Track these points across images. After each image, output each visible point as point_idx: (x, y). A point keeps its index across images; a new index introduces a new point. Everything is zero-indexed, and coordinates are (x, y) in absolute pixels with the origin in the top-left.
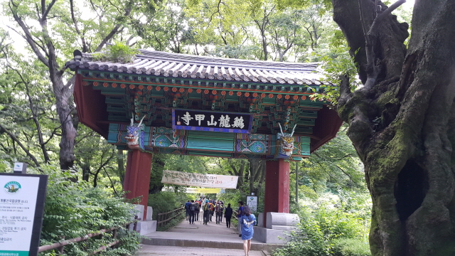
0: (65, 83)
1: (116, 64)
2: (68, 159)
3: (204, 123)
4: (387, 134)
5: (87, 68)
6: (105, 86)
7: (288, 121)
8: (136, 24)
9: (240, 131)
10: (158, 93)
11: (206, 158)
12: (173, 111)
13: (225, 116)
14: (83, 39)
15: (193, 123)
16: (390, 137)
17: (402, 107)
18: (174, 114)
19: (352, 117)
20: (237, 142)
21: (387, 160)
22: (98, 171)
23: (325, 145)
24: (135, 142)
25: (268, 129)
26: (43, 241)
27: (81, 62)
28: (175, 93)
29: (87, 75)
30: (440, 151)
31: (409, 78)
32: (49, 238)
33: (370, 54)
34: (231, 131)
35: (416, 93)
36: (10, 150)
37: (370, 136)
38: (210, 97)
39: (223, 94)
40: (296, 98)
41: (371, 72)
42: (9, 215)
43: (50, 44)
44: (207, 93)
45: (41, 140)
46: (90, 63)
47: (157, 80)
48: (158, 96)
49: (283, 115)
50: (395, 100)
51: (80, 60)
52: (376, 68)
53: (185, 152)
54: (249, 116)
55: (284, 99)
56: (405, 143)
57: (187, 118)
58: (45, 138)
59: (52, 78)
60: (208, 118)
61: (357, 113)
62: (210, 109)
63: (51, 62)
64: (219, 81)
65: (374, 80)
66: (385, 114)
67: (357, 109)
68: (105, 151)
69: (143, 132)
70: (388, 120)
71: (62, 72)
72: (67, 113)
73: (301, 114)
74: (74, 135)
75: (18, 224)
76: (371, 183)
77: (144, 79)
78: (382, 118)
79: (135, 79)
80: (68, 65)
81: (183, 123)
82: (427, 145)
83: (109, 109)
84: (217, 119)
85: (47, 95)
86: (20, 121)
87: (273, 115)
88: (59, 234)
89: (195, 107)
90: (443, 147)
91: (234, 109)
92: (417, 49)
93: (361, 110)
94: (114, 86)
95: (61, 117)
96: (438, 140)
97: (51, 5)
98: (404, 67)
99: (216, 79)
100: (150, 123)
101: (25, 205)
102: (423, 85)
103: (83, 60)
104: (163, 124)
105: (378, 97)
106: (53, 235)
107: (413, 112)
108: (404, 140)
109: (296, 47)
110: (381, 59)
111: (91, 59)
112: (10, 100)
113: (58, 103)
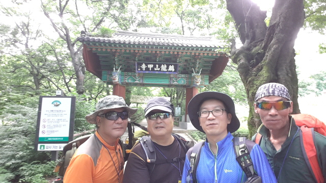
0: (76, 50)
1: (104, 38)
2: (81, 91)
3: (153, 69)
4: (258, 69)
5: (89, 41)
6: (99, 50)
7: (197, 67)
8: (114, 16)
9: (172, 73)
10: (128, 54)
11: (153, 88)
12: (136, 63)
13: (164, 65)
14: (84, 25)
15: (147, 69)
16: (260, 70)
17: (266, 54)
18: (136, 64)
19: (239, 61)
20: (170, 78)
21: (259, 82)
22: (96, 97)
23: (216, 79)
24: (117, 80)
25: (187, 71)
26: (75, 132)
27: (85, 38)
28: (136, 53)
29: (89, 44)
30: (286, 77)
31: (270, 38)
32: (78, 130)
33: (247, 26)
34: (167, 73)
35: (275, 46)
36: (48, 87)
37: (249, 70)
38: (156, 55)
39: (163, 53)
40: (201, 54)
41: (248, 37)
42: (56, 118)
43: (66, 29)
44: (154, 52)
45: (65, 81)
46: (91, 38)
47: (127, 46)
48: (128, 55)
49: (195, 63)
50: (262, 50)
51: (85, 36)
52: (250, 34)
53: (143, 85)
54: (177, 65)
55: (195, 55)
56: (268, 72)
57: (144, 66)
58: (67, 81)
59: (69, 47)
60: (155, 66)
61: (242, 58)
62: (156, 61)
63: (67, 38)
64: (161, 46)
65: (249, 41)
66: (256, 59)
67: (241, 56)
68: (100, 86)
69: (121, 75)
70: (258, 62)
71: (74, 44)
72: (78, 66)
73: (204, 63)
74: (83, 78)
75: (61, 123)
76: (250, 94)
77: (120, 46)
78: (255, 60)
79: (115, 46)
80: (78, 39)
81: (141, 69)
82: (279, 73)
83: (102, 63)
84: (160, 67)
85: (66, 57)
86: (52, 71)
87: (189, 64)
88: (83, 128)
89: (148, 60)
90: (287, 75)
91: (168, 61)
92: (275, 22)
93: (244, 57)
94: (104, 50)
95: (75, 69)
96: (285, 71)
97: (65, 6)
98: (267, 32)
99: (159, 45)
100: (124, 70)
101: (64, 113)
102: (279, 41)
103: (86, 36)
104: (130, 71)
105: (252, 49)
106: (80, 129)
107: (273, 56)
108: (268, 71)
109: (199, 28)
110: (253, 29)
111: (90, 36)
112: (46, 60)
113: (73, 61)
